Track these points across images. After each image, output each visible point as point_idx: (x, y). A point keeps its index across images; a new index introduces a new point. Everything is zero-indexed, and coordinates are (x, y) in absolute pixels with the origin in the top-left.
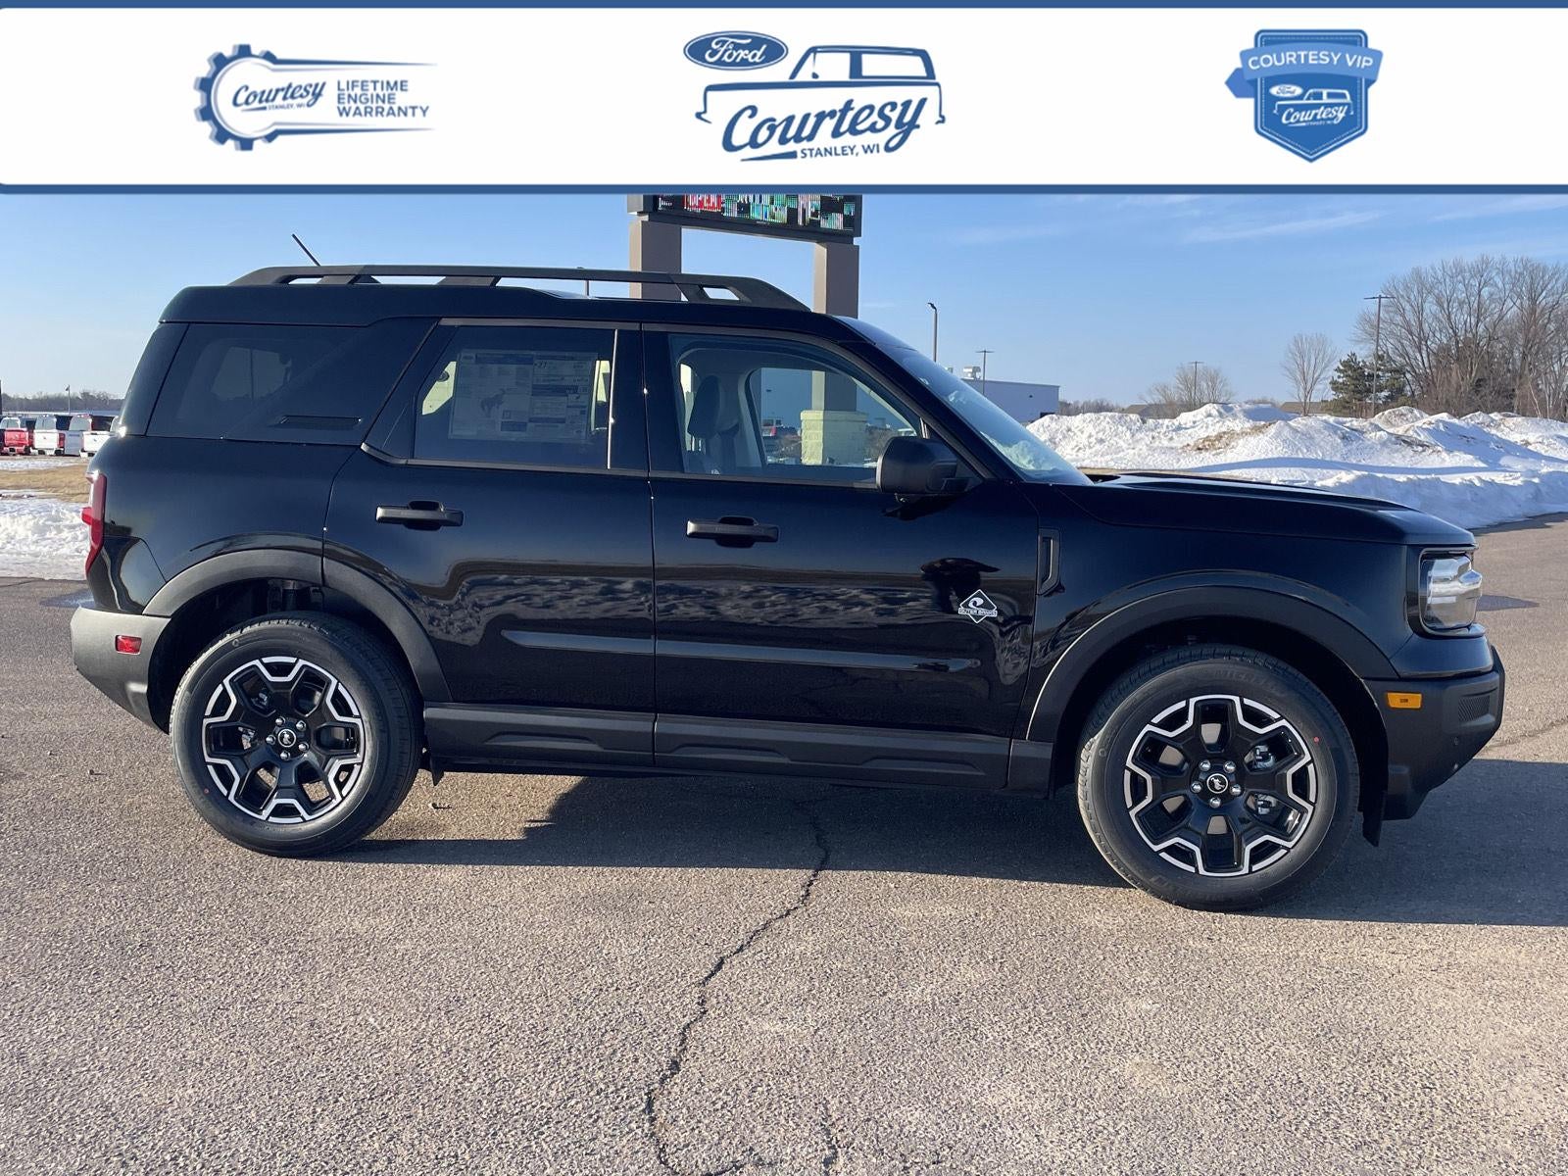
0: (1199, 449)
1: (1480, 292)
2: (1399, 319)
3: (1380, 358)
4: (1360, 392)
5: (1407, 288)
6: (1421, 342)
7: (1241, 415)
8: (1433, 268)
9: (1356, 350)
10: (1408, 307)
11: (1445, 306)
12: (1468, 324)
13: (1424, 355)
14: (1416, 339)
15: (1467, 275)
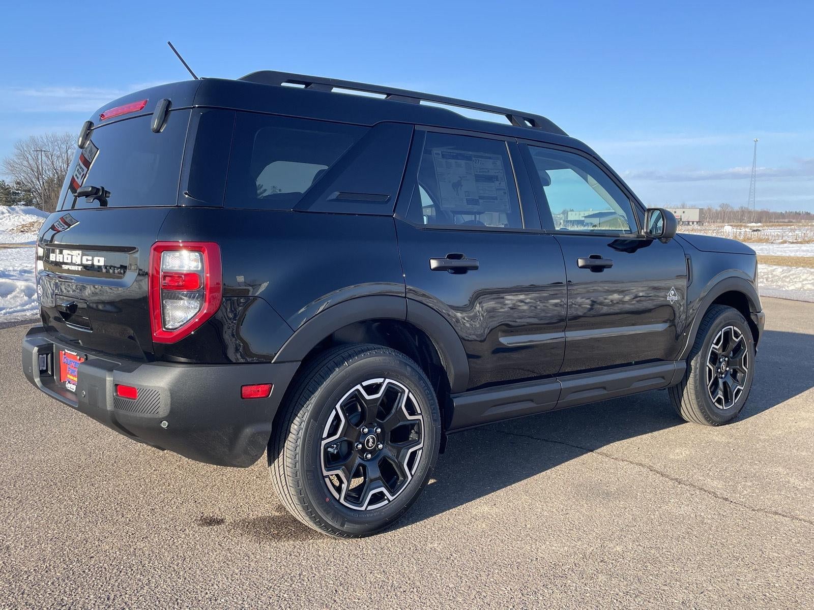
0: (22, 231)
1: (67, 151)
2: (25, 163)
3: (18, 183)
4: (9, 202)
5: (28, 146)
6: (39, 174)
7: (21, 212)
8: (42, 138)
9: (4, 178)
10: (30, 157)
11: (50, 158)
12: (62, 168)
13: (41, 183)
14: (36, 174)
15: (59, 142)
